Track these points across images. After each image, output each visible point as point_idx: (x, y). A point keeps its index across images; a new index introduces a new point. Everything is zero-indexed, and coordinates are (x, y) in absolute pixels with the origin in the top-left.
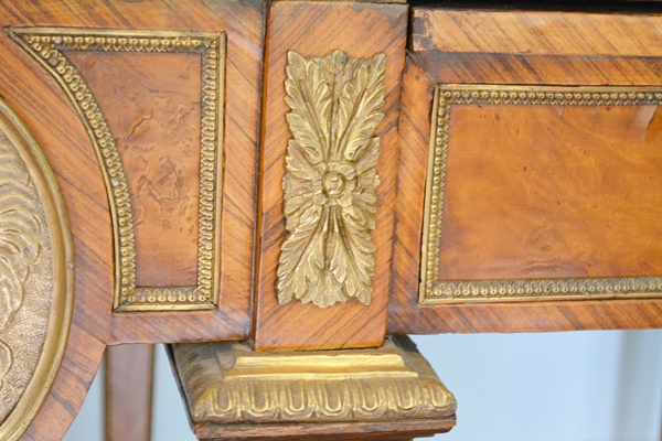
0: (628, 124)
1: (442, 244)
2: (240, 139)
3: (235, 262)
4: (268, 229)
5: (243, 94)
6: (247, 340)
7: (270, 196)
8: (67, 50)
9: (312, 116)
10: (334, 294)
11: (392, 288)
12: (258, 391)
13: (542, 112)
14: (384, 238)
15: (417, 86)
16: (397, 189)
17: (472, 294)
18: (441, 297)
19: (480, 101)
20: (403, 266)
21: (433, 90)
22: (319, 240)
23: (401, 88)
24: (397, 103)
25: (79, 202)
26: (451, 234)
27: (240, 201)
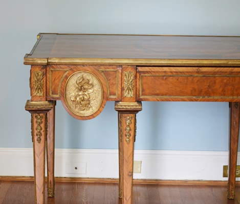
0: (163, 79)
1: (142, 92)
2: (120, 80)
3: (120, 92)
4: (122, 89)
5: (120, 75)
6: (121, 101)
7: (123, 86)
8: (103, 71)
9: (126, 78)
10: (129, 96)
11: (136, 96)
12: (121, 106)
13: (153, 77)
14: (135, 90)
15: (138, 75)
16: (136, 85)
17: (145, 97)
18: (142, 97)
19: (145, 76)
20: (137, 93)
21: (140, 75)
22: (127, 91)
23: (136, 75)
24: (136, 76)
25: (104, 86)
26: (143, 90)
27: (120, 86)
